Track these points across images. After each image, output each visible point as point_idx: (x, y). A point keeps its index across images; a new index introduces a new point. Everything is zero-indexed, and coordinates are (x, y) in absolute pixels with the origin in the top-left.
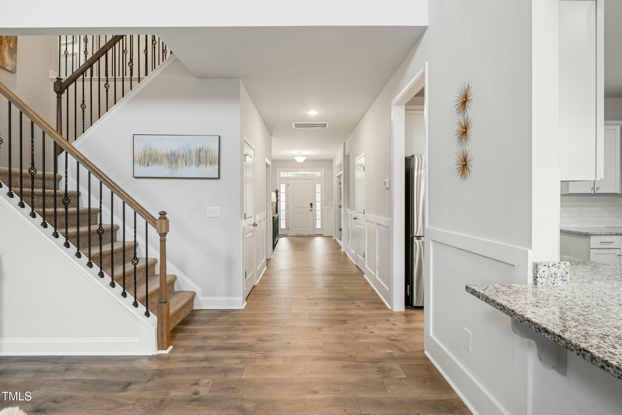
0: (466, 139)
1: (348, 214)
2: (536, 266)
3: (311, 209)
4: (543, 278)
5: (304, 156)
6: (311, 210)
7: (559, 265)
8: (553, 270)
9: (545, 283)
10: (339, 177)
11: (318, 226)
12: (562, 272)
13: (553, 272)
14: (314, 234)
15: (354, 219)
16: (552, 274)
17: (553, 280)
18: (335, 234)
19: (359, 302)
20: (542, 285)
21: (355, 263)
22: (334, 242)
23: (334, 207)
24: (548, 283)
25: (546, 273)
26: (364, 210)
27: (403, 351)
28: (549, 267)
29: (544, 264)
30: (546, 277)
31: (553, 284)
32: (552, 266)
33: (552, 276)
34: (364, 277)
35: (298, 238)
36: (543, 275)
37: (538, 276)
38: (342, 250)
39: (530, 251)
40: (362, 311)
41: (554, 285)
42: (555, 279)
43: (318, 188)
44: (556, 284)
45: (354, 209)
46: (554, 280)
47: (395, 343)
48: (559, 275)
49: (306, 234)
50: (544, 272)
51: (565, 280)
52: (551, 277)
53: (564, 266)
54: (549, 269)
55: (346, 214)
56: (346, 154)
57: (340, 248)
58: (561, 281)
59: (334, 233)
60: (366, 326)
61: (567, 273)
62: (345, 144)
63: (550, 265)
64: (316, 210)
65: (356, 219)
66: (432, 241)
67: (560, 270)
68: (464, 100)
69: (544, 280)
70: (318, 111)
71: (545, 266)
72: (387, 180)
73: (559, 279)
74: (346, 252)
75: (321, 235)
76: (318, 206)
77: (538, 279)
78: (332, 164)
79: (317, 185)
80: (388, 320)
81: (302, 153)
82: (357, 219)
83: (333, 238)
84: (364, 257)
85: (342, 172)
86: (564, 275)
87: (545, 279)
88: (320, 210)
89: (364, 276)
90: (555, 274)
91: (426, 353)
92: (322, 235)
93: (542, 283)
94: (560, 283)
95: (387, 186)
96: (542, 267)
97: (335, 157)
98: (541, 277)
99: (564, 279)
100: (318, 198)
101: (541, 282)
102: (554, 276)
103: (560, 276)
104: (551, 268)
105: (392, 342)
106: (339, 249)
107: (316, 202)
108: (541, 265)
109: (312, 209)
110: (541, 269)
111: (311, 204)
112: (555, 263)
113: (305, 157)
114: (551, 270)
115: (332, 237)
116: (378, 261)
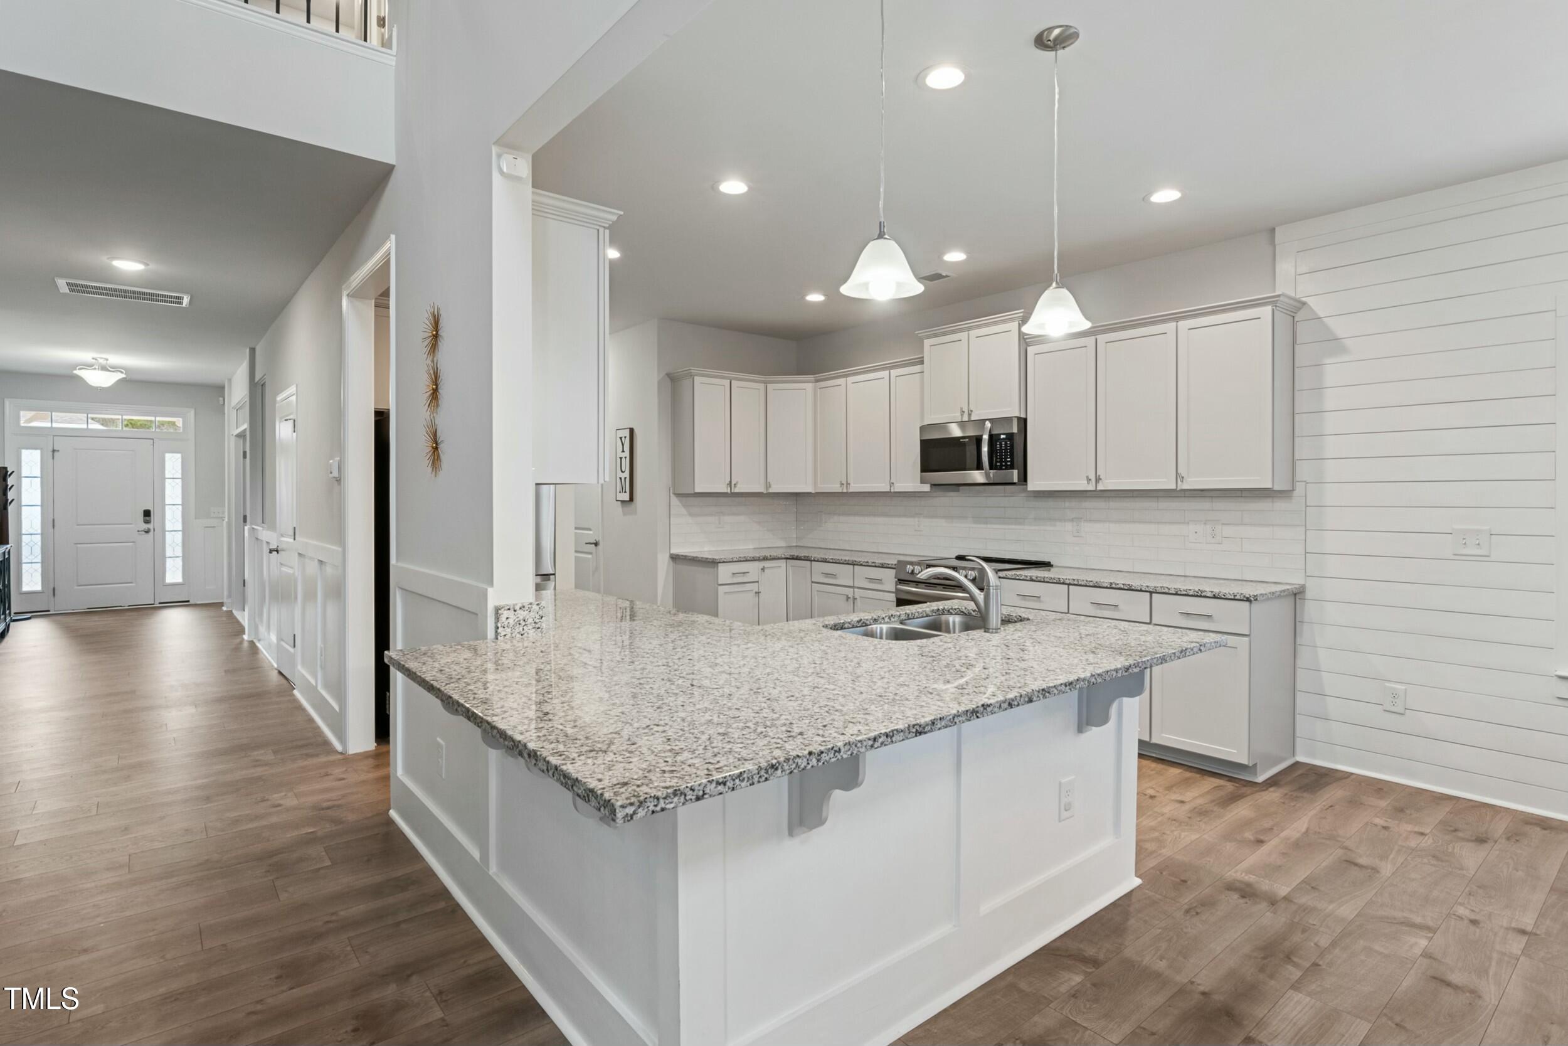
0: (438, 406)
1: (262, 541)
2: (497, 610)
3: (146, 526)
4: (506, 628)
5: (115, 369)
6: (147, 532)
7: (530, 606)
8: (522, 614)
9: (510, 635)
10: (241, 436)
11: (174, 574)
12: (534, 617)
13: (521, 618)
14: (157, 602)
15: (271, 551)
16: (520, 621)
17: (521, 629)
18: (230, 596)
19: (263, 752)
20: (506, 638)
21: (276, 666)
22: (224, 619)
23: (226, 520)
24: (514, 635)
25: (511, 621)
26: (295, 528)
27: (341, 822)
28: (515, 611)
29: (508, 607)
30: (511, 626)
31: (522, 635)
32: (520, 608)
33: (520, 624)
34: (294, 695)
35: (96, 618)
36: (506, 623)
37: (499, 625)
38: (246, 637)
39: (490, 590)
40: (267, 768)
41: (523, 637)
42: (525, 627)
43: (173, 463)
44: (526, 634)
45: (273, 527)
46: (523, 629)
47: (330, 812)
48: (530, 620)
49: (125, 603)
50: (507, 618)
51: (539, 628)
52: (518, 626)
53: (537, 608)
54: (516, 613)
55: (257, 539)
56: (257, 379)
57: (241, 630)
58: (534, 630)
59: (226, 593)
60: (264, 797)
61: (542, 617)
62: (253, 351)
63: (517, 608)
64: (164, 531)
65: (277, 551)
66: (400, 590)
67: (532, 614)
68: (434, 333)
69: (508, 630)
70: (146, 264)
71: (509, 609)
72: (334, 462)
73: (530, 627)
74: (255, 641)
75: (184, 603)
76: (172, 519)
77: (499, 631)
78: (221, 399)
79: (168, 456)
80: (327, 775)
81: (107, 360)
82: (280, 552)
83: (224, 608)
84: (294, 646)
85: (245, 426)
86: (538, 621)
87: (510, 629)
88: (181, 529)
89: (296, 692)
90: (524, 620)
91: (393, 814)
92: (188, 601)
93: (505, 635)
94: (532, 632)
95: (335, 474)
96: (506, 612)
97: (230, 380)
98: (504, 627)
99: (537, 626)
100: (173, 492)
101: (503, 634)
102: (523, 623)
103: (531, 623)
104: (519, 612)
105: (322, 812)
106: (238, 635)
107: (164, 505)
108: (503, 610)
109: (150, 526)
110: (505, 614)
111: (147, 513)
112: (524, 604)
113: (119, 373)
114: (519, 615)
115: (222, 604)
116: (321, 648)
